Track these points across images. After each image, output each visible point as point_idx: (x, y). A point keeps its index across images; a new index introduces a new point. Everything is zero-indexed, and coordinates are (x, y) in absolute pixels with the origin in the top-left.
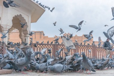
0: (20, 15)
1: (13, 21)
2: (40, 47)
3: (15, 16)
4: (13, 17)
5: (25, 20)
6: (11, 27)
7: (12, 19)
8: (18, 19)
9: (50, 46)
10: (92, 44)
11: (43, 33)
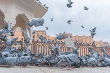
0: (24, 14)
1: (16, 19)
2: (42, 45)
3: (19, 15)
4: (17, 16)
5: (28, 19)
6: (14, 25)
7: (16, 17)
8: (22, 18)
9: (52, 44)
10: (92, 44)
11: (45, 32)
